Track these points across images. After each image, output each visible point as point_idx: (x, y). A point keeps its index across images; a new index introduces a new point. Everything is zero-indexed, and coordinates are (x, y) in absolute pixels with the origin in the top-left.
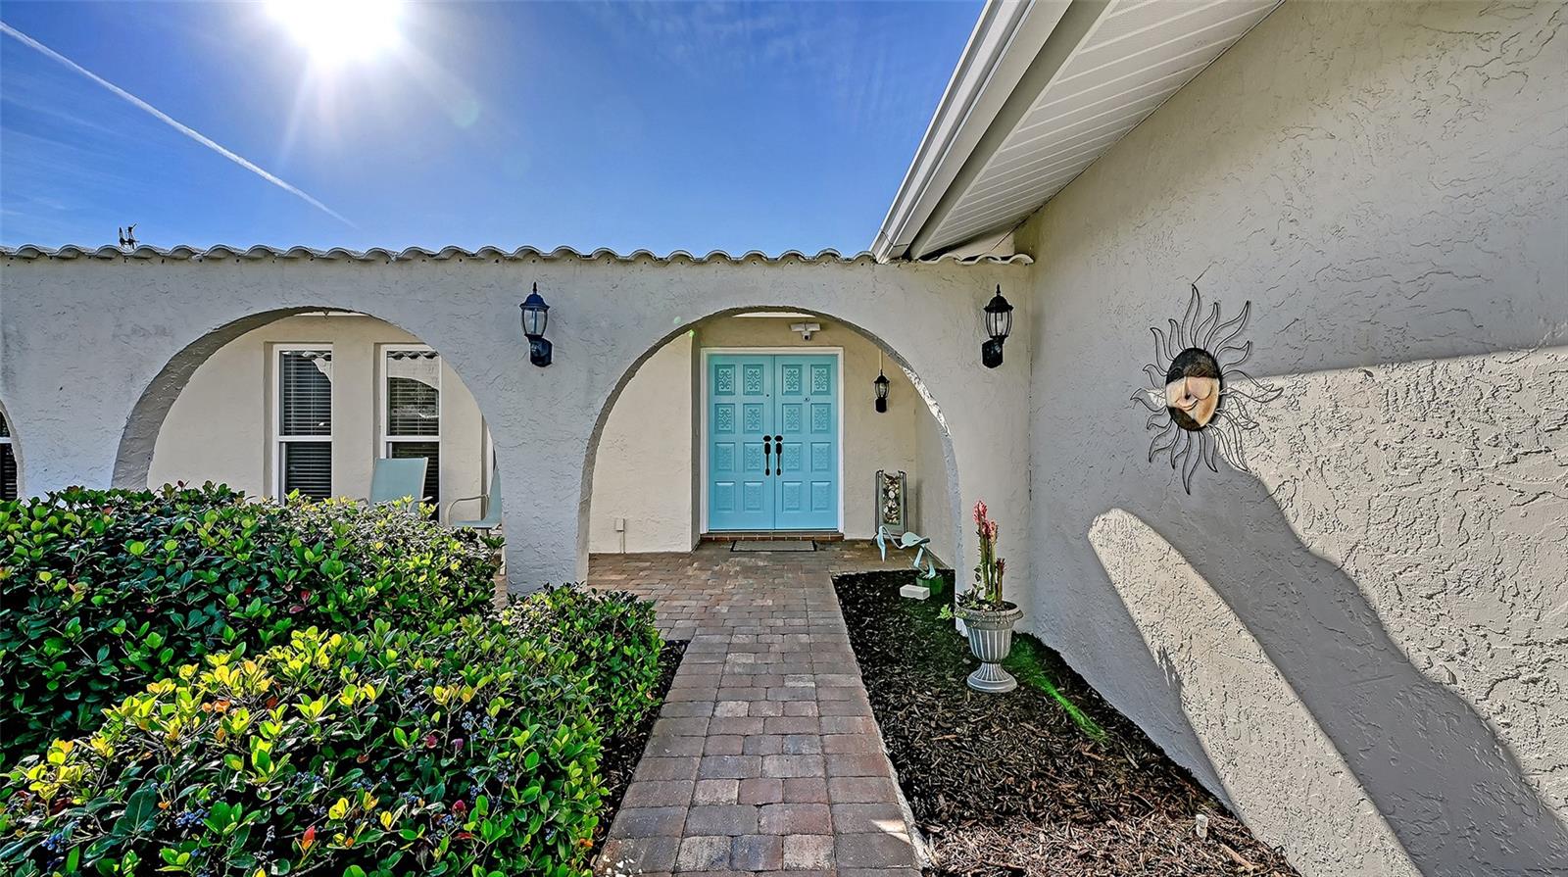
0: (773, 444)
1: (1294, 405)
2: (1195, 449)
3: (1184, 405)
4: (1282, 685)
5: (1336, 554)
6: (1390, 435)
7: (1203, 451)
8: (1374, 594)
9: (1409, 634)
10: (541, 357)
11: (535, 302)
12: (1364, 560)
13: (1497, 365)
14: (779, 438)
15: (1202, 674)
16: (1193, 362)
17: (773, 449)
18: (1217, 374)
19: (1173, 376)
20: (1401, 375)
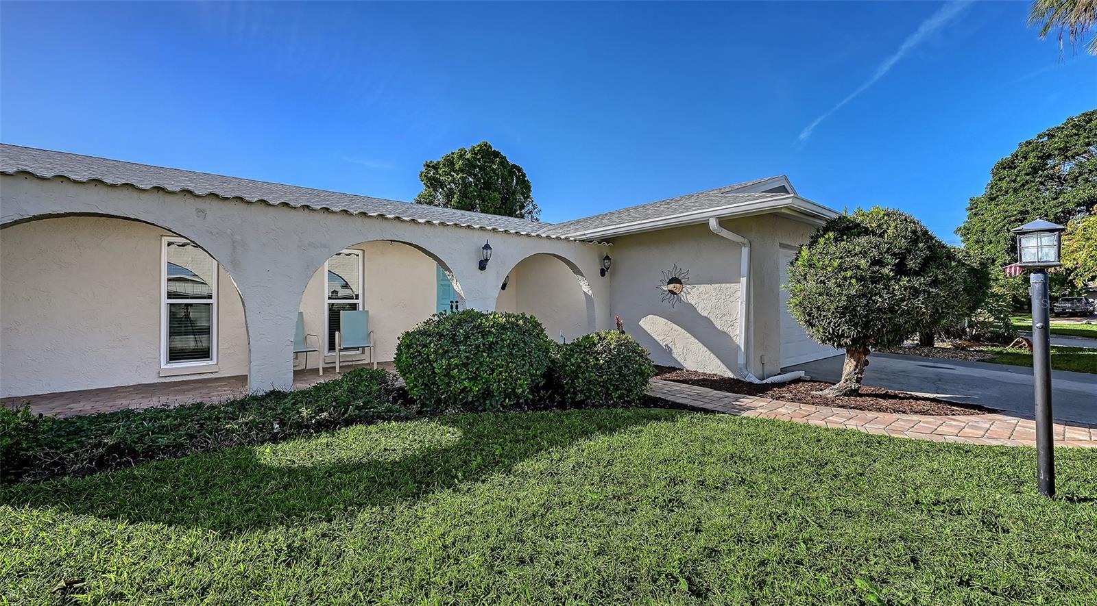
0: (454, 304)
1: (698, 289)
2: (675, 299)
3: (673, 289)
4: (696, 340)
5: (706, 315)
6: (714, 294)
7: (678, 299)
8: (712, 320)
9: (718, 325)
10: (482, 266)
11: (487, 247)
12: (711, 315)
13: (728, 285)
14: (457, 302)
15: (678, 346)
16: (674, 281)
17: (454, 307)
18: (681, 284)
19: (669, 283)
20: (717, 285)
